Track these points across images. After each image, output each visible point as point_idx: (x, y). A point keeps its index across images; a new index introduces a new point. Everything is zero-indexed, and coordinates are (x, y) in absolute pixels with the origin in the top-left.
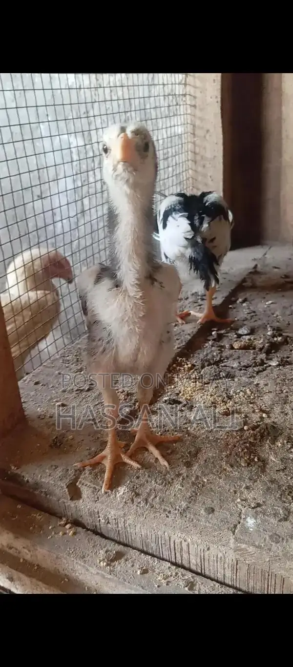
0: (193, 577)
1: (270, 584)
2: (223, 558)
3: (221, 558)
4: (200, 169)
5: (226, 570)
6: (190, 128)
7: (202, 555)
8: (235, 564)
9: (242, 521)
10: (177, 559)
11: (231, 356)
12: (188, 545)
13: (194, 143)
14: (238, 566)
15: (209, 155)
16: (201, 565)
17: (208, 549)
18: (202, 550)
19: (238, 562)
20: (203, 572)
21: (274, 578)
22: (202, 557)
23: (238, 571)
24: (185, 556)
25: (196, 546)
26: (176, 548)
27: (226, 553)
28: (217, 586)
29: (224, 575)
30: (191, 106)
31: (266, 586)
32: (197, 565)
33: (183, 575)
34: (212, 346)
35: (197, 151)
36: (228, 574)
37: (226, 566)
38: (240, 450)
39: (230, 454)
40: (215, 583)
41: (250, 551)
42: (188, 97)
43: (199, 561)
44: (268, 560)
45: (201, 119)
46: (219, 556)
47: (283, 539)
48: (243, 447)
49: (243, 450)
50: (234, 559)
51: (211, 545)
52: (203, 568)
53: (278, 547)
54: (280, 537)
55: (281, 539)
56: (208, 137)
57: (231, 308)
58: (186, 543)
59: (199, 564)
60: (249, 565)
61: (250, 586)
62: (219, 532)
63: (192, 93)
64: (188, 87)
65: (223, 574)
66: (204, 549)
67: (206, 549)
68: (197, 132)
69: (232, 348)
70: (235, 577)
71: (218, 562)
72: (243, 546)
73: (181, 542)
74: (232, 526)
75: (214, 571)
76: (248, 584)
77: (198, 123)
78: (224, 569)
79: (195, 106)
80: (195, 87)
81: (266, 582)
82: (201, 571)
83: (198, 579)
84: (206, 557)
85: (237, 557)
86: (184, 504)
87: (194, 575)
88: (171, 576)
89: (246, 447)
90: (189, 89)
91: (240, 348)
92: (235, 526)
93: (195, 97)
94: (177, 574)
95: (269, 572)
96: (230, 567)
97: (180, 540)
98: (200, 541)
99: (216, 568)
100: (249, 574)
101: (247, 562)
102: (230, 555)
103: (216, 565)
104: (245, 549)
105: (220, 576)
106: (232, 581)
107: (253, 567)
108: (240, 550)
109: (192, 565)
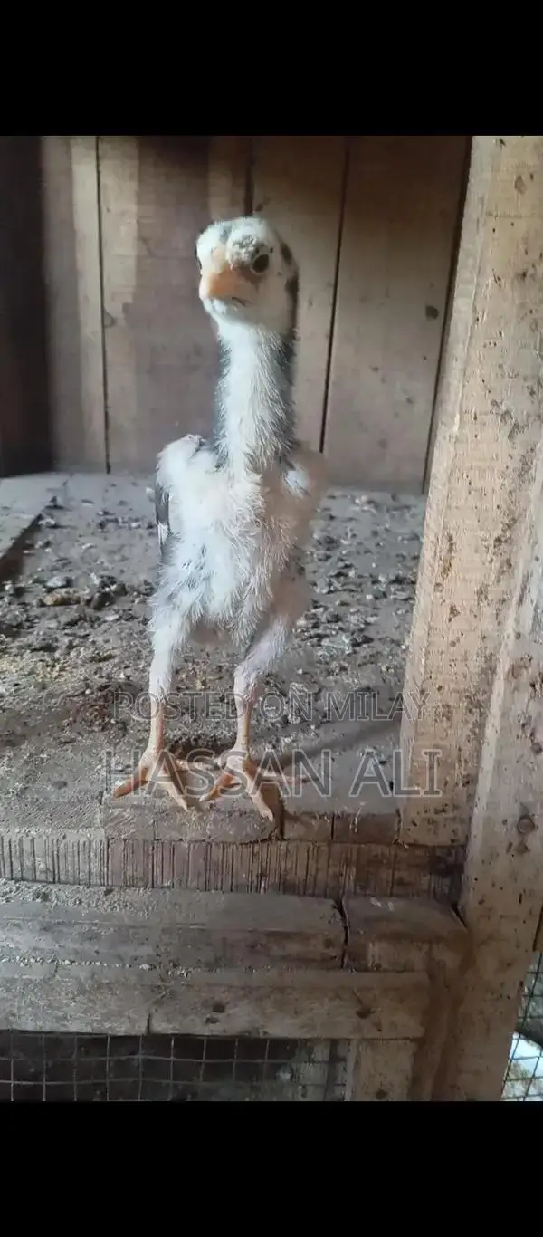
0: (44, 887)
1: (155, 862)
2: (87, 844)
3: (84, 843)
5: (92, 864)
7: (55, 848)
8: (106, 848)
10: (15, 872)
11: (44, 614)
12: (33, 840)
14: (110, 850)
16: (54, 868)
17: (64, 837)
18: (54, 842)
19: (111, 842)
20: (57, 879)
21: (160, 849)
22: (55, 853)
23: (110, 856)
24: (28, 863)
25: (45, 837)
26: (13, 854)
27: (91, 835)
29: (90, 872)
31: (150, 866)
32: (46, 869)
33: (29, 887)
34: (10, 604)
36: (96, 868)
37: (92, 854)
38: (87, 715)
39: (75, 721)
40: (77, 885)
41: (126, 816)
43: (50, 861)
44: (152, 821)
46: (81, 843)
48: (91, 710)
49: (91, 714)
50: (104, 840)
51: (66, 831)
52: (56, 872)
57: (28, 555)
58: (29, 838)
59: (51, 869)
60: (125, 840)
61: (128, 877)
65: (87, 871)
66: (57, 840)
67: (61, 839)
69: (42, 604)
70: (105, 870)
71: (81, 853)
72: (116, 812)
73: (21, 841)
74: (97, 793)
75: (74, 872)
76: (125, 874)
78: (90, 861)
81: (150, 861)
82: (54, 879)
83: (51, 886)
84: (62, 852)
85: (109, 833)
86: (19, 786)
87: (44, 884)
88: (11, 892)
89: (96, 711)
91: (57, 604)
92: (101, 794)
94: (18, 888)
95: (153, 843)
96: (99, 857)
97: (19, 836)
98: (50, 830)
99: (76, 866)
100: (126, 857)
101: (123, 837)
102: (100, 835)
103: (76, 859)
104: (120, 816)
105: (83, 876)
106: (101, 877)
107: (131, 842)
108: (112, 820)
109: (38, 873)
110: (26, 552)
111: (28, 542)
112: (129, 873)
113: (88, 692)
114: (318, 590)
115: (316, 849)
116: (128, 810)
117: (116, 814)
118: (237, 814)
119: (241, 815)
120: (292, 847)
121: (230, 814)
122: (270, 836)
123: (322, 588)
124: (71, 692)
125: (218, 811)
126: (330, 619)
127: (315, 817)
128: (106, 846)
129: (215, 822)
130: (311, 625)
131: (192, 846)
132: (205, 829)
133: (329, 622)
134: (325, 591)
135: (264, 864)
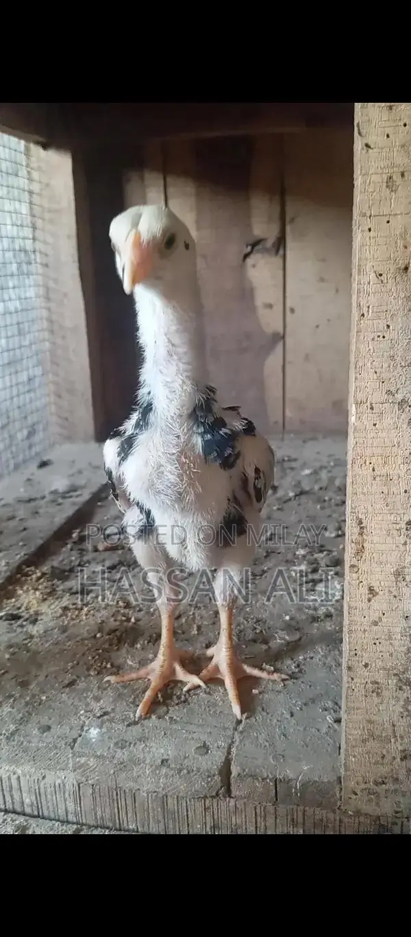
0: (26, 821)
1: (120, 806)
2: (61, 784)
3: (59, 785)
4: (59, 341)
5: (67, 802)
6: (41, 291)
7: (37, 787)
8: (77, 790)
9: (84, 734)
10: (7, 804)
11: (94, 559)
12: (19, 778)
13: (49, 309)
14: (81, 792)
15: (68, 323)
16: (37, 803)
17: (44, 778)
18: (36, 781)
19: (81, 785)
20: (41, 814)
21: (123, 795)
22: (37, 791)
23: (82, 798)
24: (17, 797)
25: (28, 777)
26: (4, 788)
27: (65, 778)
28: (57, 825)
29: (66, 810)
30: (41, 264)
31: (116, 809)
32: (32, 805)
33: (13, 821)
34: (71, 550)
35: (54, 317)
36: (71, 806)
37: (67, 795)
38: (90, 658)
40: (54, 822)
41: (91, 765)
42: (38, 254)
43: (34, 798)
44: (112, 772)
45: (56, 281)
46: (57, 784)
47: (130, 743)
48: (94, 654)
49: (93, 658)
50: (75, 783)
51: (47, 771)
52: (40, 806)
53: (124, 753)
54: (126, 742)
55: (128, 744)
56: (66, 301)
57: (101, 506)
58: (16, 776)
59: (35, 803)
60: (93, 785)
61: (98, 817)
62: (55, 752)
63: (43, 250)
64: (37, 242)
65: (64, 809)
66: (38, 779)
67: (40, 779)
68: (52, 296)
69: (96, 550)
70: (79, 809)
71: (57, 793)
72: (83, 760)
73: (9, 778)
74: (71, 740)
75: (54, 808)
76: (96, 814)
77: (51, 284)
78: (65, 800)
79: (46, 265)
80: (45, 242)
81: (116, 805)
82: (39, 813)
83: (31, 821)
84: (42, 791)
85: (79, 777)
86: (12, 727)
87: (27, 818)
89: (99, 655)
90: (39, 246)
91: (107, 549)
92: (75, 741)
93: (46, 255)
95: (116, 790)
96: (72, 796)
97: (8, 774)
98: (33, 770)
99: (55, 803)
100: (94, 799)
101: (90, 782)
102: (71, 779)
103: (54, 797)
104: (86, 764)
105: (61, 812)
106: (76, 814)
107: (98, 787)
108: (80, 767)
109: (25, 806)
110: (99, 504)
111: (103, 495)
112: (99, 813)
113: (98, 635)
114: (327, 534)
115: (262, 808)
116: (92, 760)
117: (82, 762)
118: (185, 771)
119: (189, 772)
120: (240, 805)
121: (180, 771)
122: (217, 794)
123: (331, 533)
124: (86, 635)
125: (169, 766)
126: (328, 564)
127: (257, 779)
128: (77, 788)
129: (166, 776)
130: (310, 570)
131: (150, 795)
132: (158, 782)
133: (328, 566)
134: (333, 535)
135: (216, 817)
